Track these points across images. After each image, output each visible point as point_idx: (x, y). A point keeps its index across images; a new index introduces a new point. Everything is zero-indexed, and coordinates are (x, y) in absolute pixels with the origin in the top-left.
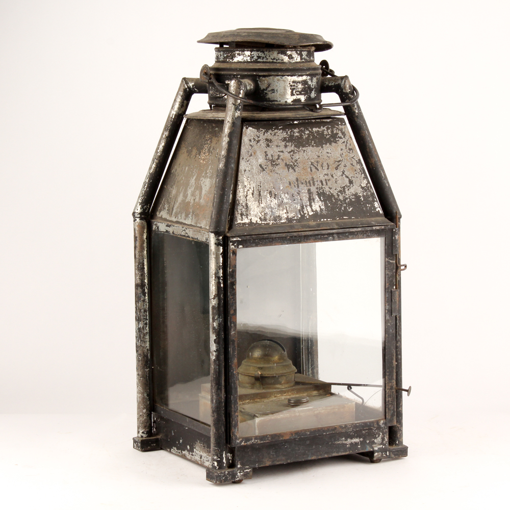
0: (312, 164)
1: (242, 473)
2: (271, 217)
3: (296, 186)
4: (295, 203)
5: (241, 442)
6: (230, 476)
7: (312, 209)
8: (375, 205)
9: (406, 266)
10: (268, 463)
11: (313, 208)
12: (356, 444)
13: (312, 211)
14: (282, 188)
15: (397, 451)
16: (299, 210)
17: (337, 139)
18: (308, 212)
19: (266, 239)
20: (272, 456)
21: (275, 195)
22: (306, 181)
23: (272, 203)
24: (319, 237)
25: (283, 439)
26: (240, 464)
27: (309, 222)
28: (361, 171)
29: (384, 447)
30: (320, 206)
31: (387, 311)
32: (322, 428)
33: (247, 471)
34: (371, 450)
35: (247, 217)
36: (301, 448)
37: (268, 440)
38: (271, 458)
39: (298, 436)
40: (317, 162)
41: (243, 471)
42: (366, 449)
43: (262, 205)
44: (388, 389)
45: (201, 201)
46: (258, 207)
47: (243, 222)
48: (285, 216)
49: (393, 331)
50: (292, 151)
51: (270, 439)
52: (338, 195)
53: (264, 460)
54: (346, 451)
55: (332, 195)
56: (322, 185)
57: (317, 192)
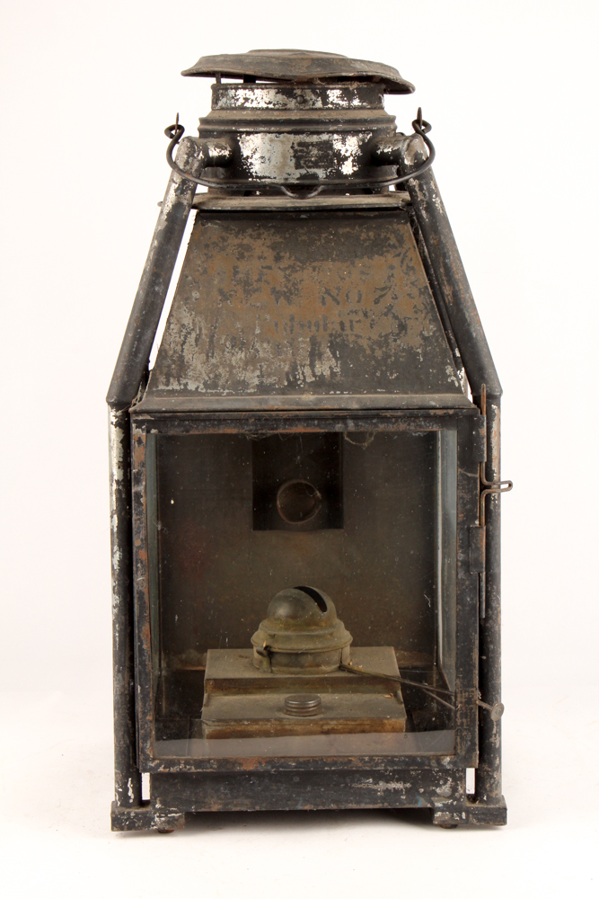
0: (328, 292)
1: (163, 819)
2: (227, 382)
3: (288, 329)
4: (280, 360)
5: (158, 766)
6: (139, 820)
7: (313, 371)
8: (447, 371)
9: (510, 485)
10: (215, 808)
11: (316, 370)
12: (397, 792)
13: (314, 375)
14: (258, 332)
15: (483, 814)
16: (287, 374)
17: (385, 249)
18: (304, 377)
19: (204, 420)
20: (222, 796)
21: (243, 344)
22: (310, 322)
23: (234, 358)
24: (316, 422)
25: (242, 769)
26: (161, 803)
27: (303, 394)
28: (426, 308)
29: (455, 803)
30: (330, 367)
31: (460, 564)
32: (322, 758)
33: (174, 817)
34: (429, 806)
35: (179, 381)
36: (282, 788)
37: (211, 768)
38: (220, 799)
39: (273, 768)
40: (338, 289)
41: (166, 815)
42: (417, 802)
43: (213, 361)
44: (461, 703)
46: (204, 363)
47: (170, 388)
48: (256, 381)
49: (472, 599)
50: (290, 267)
51: (215, 766)
52: (373, 350)
53: (206, 800)
54: (375, 803)
55: (361, 349)
56: (343, 329)
57: (331, 342)
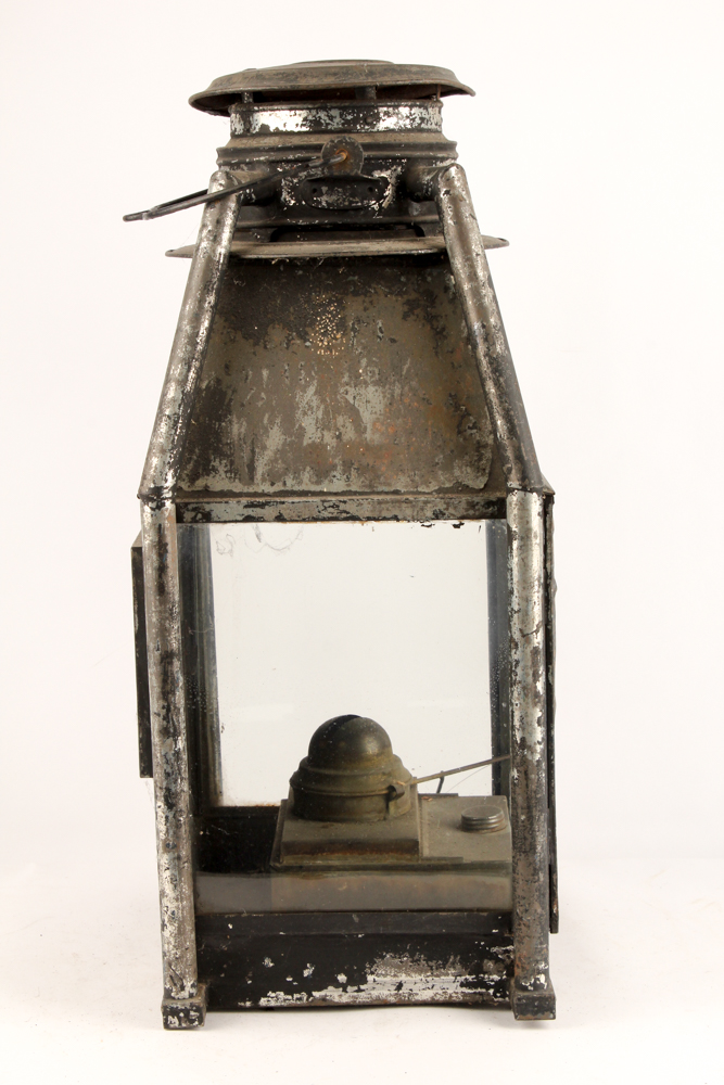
45: (368, 435)
